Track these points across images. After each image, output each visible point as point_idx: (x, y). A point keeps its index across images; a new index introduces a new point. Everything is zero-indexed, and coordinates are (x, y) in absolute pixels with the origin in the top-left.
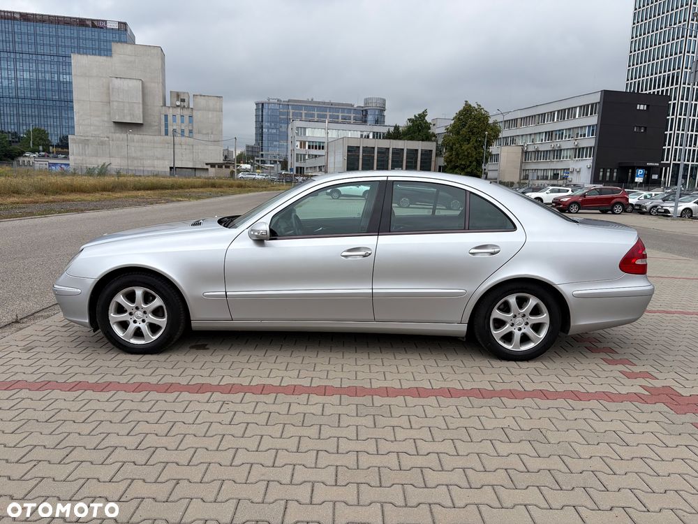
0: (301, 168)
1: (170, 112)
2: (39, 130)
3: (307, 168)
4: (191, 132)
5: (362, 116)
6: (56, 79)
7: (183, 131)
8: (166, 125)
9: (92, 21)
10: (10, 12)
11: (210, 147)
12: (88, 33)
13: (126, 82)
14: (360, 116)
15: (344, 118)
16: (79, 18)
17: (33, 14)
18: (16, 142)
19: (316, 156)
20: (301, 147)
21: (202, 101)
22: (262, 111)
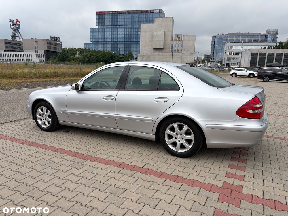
0: (229, 64)
1: (174, 43)
2: (130, 53)
3: (232, 64)
4: (181, 50)
5: (265, 38)
6: (137, 34)
7: (178, 50)
8: (172, 48)
9: (150, 10)
10: (124, 11)
11: (189, 56)
12: (148, 15)
13: (158, 32)
14: (263, 38)
15: (255, 40)
16: (146, 10)
17: (131, 11)
18: (123, 57)
19: (236, 58)
20: (229, 55)
21: (187, 37)
22: (215, 40)
